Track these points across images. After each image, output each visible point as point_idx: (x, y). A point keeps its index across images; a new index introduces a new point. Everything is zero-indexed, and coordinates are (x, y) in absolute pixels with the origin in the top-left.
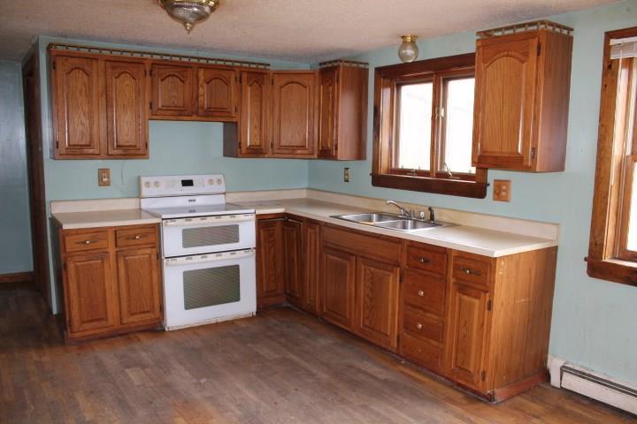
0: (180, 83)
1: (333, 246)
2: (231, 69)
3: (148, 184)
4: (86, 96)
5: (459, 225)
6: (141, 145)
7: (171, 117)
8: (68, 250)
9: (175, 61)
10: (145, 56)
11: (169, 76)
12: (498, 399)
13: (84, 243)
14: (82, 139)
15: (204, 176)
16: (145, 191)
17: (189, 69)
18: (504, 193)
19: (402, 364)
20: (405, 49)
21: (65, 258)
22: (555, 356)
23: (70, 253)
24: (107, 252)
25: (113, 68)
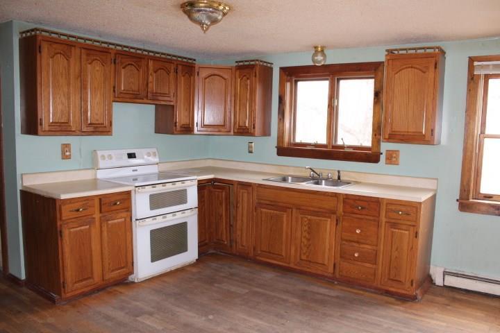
0: (137, 71)
1: (268, 202)
2: (170, 61)
3: (103, 157)
4: (66, 78)
5: (361, 183)
6: (106, 123)
7: (128, 100)
8: (64, 218)
9: (132, 52)
10: (111, 46)
11: (129, 65)
12: (419, 297)
13: (78, 210)
14: (62, 118)
15: (143, 150)
16: (102, 164)
17: (143, 60)
18: (394, 159)
19: (336, 285)
20: (317, 56)
21: (61, 226)
22: (436, 266)
23: (64, 221)
24: (94, 218)
25: (88, 55)
